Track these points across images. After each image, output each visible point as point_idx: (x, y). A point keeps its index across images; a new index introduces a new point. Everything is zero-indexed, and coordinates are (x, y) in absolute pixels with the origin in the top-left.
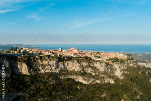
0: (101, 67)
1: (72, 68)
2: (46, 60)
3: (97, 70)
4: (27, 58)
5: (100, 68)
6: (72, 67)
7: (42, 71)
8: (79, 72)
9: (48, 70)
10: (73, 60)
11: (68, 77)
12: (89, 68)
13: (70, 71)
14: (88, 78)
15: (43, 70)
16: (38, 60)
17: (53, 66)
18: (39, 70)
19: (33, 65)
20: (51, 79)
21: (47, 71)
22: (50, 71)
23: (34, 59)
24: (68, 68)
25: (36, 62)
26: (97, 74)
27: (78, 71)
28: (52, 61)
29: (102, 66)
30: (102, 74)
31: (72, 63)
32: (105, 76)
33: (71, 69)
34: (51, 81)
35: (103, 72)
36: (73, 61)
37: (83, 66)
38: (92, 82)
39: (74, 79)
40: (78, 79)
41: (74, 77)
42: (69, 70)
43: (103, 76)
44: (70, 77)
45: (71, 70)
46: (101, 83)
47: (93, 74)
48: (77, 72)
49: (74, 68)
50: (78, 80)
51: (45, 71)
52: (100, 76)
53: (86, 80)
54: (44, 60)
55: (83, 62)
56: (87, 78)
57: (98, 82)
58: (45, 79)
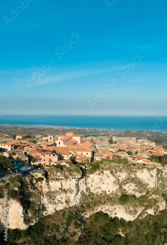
0: (151, 178)
1: (100, 188)
2: (56, 179)
3: (143, 185)
4: (19, 184)
5: (148, 181)
6: (100, 185)
7: (50, 209)
8: (114, 195)
9: (62, 203)
10: (103, 169)
11: (95, 211)
12: (131, 184)
13: (97, 195)
14: (133, 207)
15: (52, 205)
16: (39, 182)
17: (71, 191)
18: (44, 209)
19: (31, 200)
20: (74, 227)
21: (60, 207)
22: (65, 204)
23: (31, 182)
24: (92, 190)
25: (35, 188)
26: (144, 193)
27: (112, 194)
28: (68, 179)
29: (152, 176)
30: (153, 193)
31: (100, 177)
32: (158, 196)
33: (97, 190)
34: (75, 233)
35: (154, 189)
36: (102, 172)
37: (120, 181)
38: (140, 215)
39: (107, 212)
40: (114, 213)
41: (107, 207)
42: (95, 192)
43: (154, 196)
44: (99, 209)
45: (99, 193)
46: (155, 213)
47: (138, 195)
48: (111, 196)
49: (104, 188)
50: (116, 214)
51: (55, 209)
52: (150, 198)
53: (130, 213)
54: (53, 179)
55: (121, 171)
56: (131, 208)
57: (151, 212)
58: (62, 230)
